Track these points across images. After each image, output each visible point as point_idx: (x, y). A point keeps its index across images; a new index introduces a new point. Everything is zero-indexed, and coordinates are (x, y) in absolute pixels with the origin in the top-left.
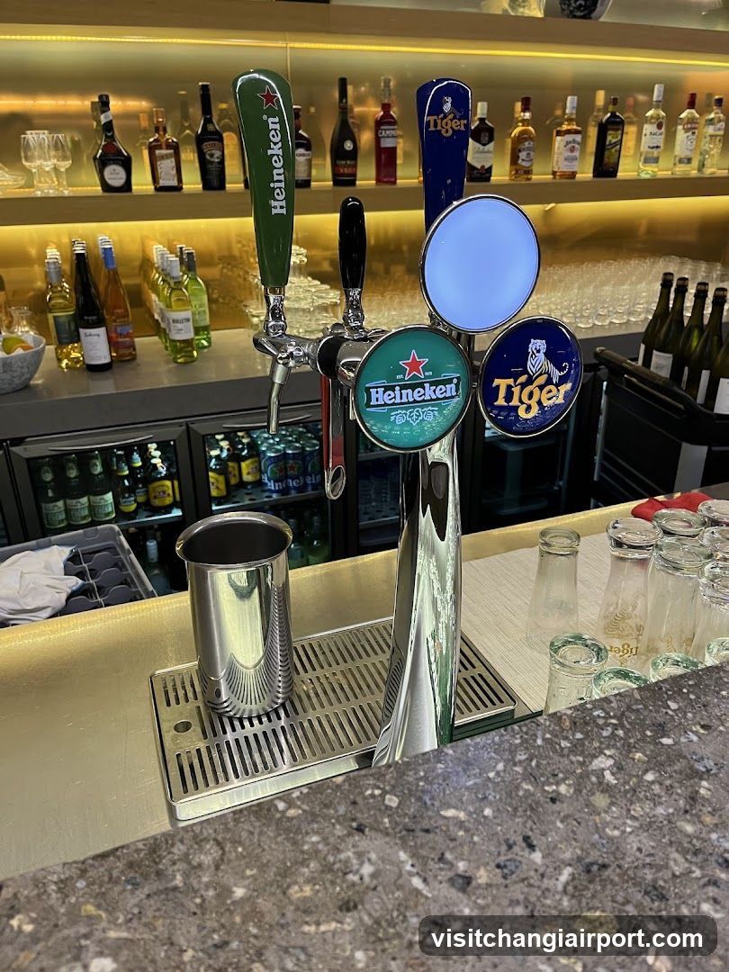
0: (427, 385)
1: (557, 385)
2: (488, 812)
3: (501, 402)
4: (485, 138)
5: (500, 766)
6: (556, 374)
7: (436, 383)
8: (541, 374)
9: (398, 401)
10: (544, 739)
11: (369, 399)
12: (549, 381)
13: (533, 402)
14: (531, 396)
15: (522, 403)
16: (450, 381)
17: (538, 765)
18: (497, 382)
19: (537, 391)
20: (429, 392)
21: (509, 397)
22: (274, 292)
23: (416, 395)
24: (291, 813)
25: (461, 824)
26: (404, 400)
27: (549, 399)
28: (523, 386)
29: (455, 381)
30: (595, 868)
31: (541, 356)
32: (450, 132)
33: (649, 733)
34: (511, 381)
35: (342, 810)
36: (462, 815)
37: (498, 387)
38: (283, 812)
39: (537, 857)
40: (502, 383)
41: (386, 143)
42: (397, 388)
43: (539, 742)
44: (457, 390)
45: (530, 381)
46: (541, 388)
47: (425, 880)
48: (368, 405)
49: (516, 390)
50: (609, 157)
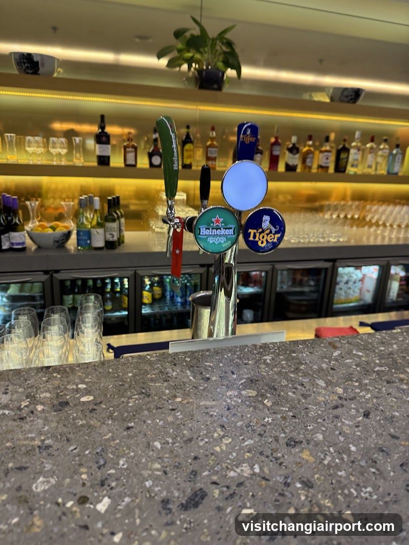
0: (222, 229)
1: (274, 234)
2: (221, 365)
3: (251, 238)
4: (295, 151)
5: (229, 355)
6: (274, 230)
7: (226, 229)
8: (268, 229)
9: (211, 234)
10: (248, 350)
11: (200, 232)
12: (271, 232)
13: (264, 240)
14: (263, 237)
15: (260, 240)
16: (231, 228)
17: (243, 356)
18: (250, 230)
19: (266, 236)
20: (223, 232)
21: (255, 236)
22: (170, 199)
23: (218, 232)
24: (152, 359)
25: (210, 366)
26: (213, 234)
27: (271, 239)
28: (260, 233)
29: (233, 228)
30: (254, 381)
31: (268, 223)
32: (249, 142)
33: (288, 352)
34: (255, 231)
35: (169, 360)
36: (212, 365)
37: (250, 233)
38: (149, 359)
39: (235, 376)
40: (252, 231)
41: (276, 153)
42: (211, 229)
43: (246, 350)
44: (234, 232)
45: (263, 231)
46: (268, 235)
47: (194, 378)
48: (199, 234)
49: (258, 235)
50: (342, 163)
